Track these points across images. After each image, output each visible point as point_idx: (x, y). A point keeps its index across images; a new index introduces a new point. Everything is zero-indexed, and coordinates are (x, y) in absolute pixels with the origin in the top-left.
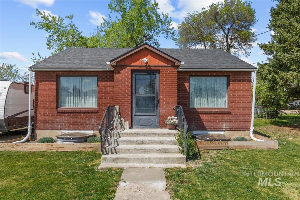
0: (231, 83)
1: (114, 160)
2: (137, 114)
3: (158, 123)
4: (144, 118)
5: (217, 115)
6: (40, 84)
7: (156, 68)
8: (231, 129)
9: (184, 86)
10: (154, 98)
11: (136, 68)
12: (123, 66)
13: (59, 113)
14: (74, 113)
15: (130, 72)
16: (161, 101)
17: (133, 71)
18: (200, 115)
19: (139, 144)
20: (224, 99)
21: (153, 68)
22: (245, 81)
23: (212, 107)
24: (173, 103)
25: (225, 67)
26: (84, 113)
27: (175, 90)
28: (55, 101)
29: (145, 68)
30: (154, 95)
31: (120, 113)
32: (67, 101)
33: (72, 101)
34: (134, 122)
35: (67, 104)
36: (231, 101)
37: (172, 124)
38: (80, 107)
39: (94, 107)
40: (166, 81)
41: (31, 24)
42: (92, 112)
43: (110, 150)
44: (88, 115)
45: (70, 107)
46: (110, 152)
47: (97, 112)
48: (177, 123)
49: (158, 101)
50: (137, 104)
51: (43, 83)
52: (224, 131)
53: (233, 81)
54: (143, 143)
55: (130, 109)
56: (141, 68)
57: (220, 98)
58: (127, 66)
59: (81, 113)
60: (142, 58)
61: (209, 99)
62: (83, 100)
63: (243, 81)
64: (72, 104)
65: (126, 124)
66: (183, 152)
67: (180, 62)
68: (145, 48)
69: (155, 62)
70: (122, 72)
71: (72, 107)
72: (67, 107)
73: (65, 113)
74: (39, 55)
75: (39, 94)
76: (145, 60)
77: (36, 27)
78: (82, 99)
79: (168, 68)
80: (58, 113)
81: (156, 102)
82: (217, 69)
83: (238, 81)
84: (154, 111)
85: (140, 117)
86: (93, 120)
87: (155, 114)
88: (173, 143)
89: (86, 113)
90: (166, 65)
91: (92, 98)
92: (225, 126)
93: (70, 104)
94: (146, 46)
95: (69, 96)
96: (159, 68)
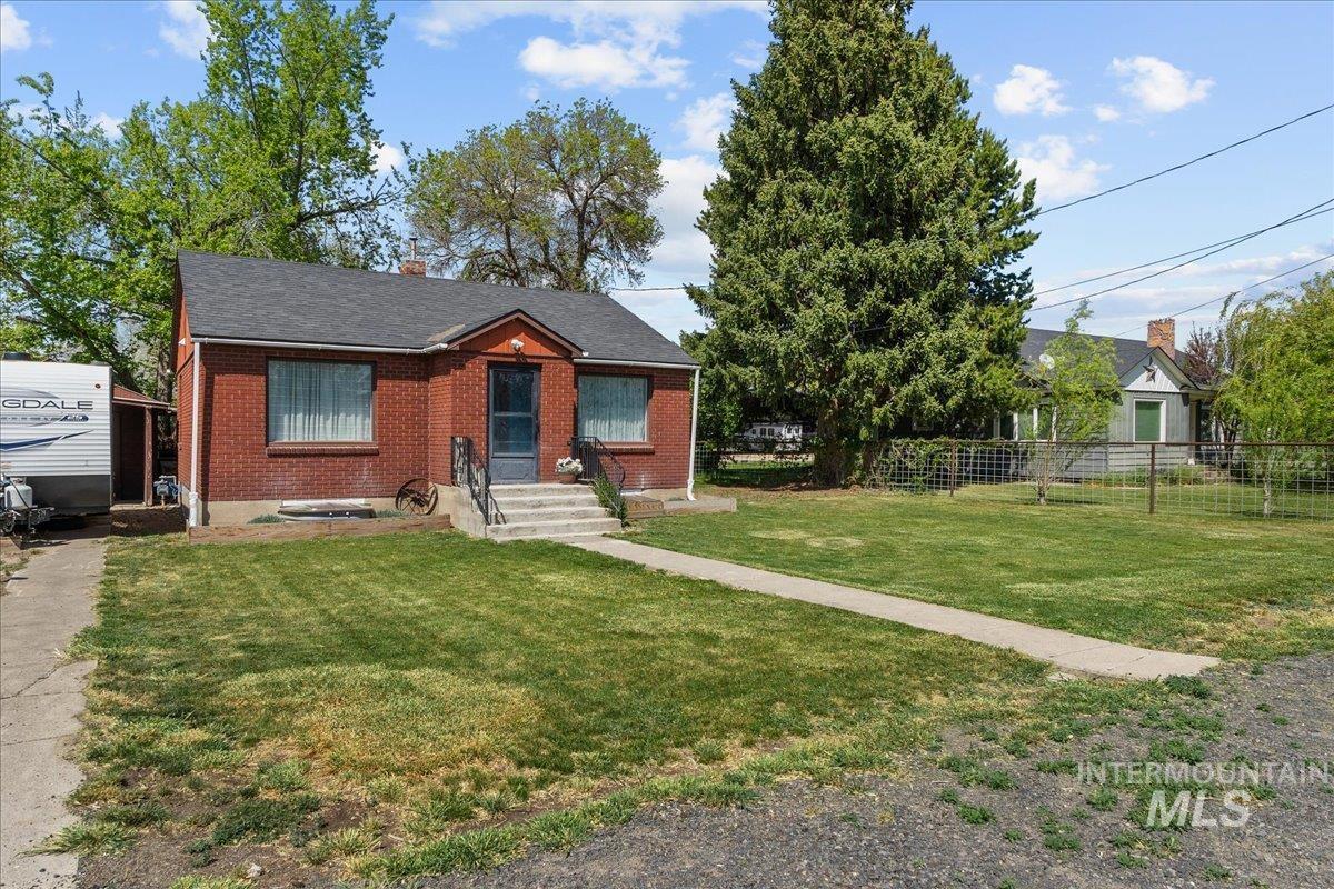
0: (655, 392)
1: (511, 531)
2: (496, 454)
3: (538, 472)
4: (510, 461)
5: (631, 457)
7: (535, 361)
8: (655, 486)
10: (530, 419)
11: (495, 359)
12: (471, 352)
13: (274, 455)
14: (315, 455)
15: (485, 367)
16: (543, 429)
17: (490, 365)
19: (534, 507)
20: (640, 424)
21: (529, 360)
22: (680, 389)
24: (566, 431)
25: (645, 358)
26: (343, 455)
28: (263, 425)
29: (514, 360)
30: (529, 415)
32: (286, 424)
33: (299, 425)
34: (492, 473)
35: (286, 433)
36: (654, 428)
37: (570, 473)
38: (322, 440)
39: (364, 440)
40: (553, 387)
42: (363, 454)
43: (493, 518)
44: (352, 459)
45: (292, 440)
46: (494, 521)
47: (375, 453)
48: (581, 469)
49: (538, 427)
50: (496, 433)
51: (227, 377)
52: (643, 490)
53: (658, 388)
54: (540, 504)
55: (484, 445)
56: (506, 359)
57: (632, 422)
58: (479, 353)
59: (334, 455)
60: (511, 338)
61: (613, 423)
62: (330, 422)
63: (675, 389)
64: (299, 433)
66: (612, 515)
67: (581, 351)
68: (518, 319)
69: (534, 349)
70: (469, 365)
71: (299, 440)
72: (286, 440)
73: (291, 456)
75: (216, 406)
76: (516, 342)
78: (326, 419)
79: (558, 361)
80: (270, 456)
81: (534, 430)
82: (632, 363)
83: (668, 388)
84: (528, 449)
85: (505, 461)
86: (365, 473)
87: (531, 455)
88: (592, 503)
89: (347, 455)
90: (555, 355)
91: (353, 417)
92: (643, 479)
93: (296, 430)
94: (520, 315)
95: (293, 410)
96: (540, 361)
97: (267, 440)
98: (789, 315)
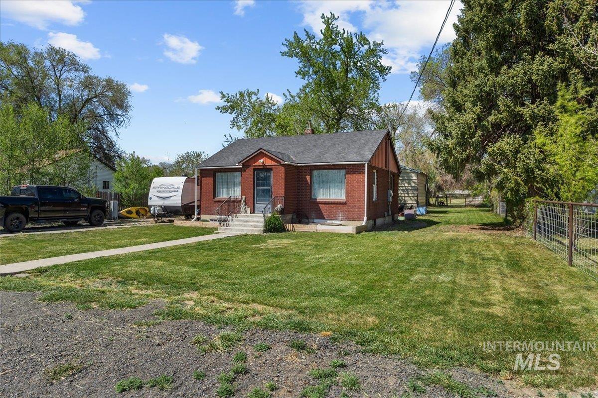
0: (348, 176)
2: (257, 203)
3: (272, 210)
4: (263, 205)
5: (335, 205)
6: (203, 179)
7: (270, 167)
8: (346, 219)
9: (306, 178)
10: (269, 190)
11: (256, 167)
12: (248, 166)
13: (215, 202)
15: (252, 171)
17: (255, 170)
18: (320, 205)
20: (343, 191)
21: (267, 167)
22: (360, 173)
23: (334, 198)
28: (213, 192)
29: (262, 167)
30: (269, 188)
31: (245, 201)
32: (221, 192)
33: (225, 192)
34: (256, 209)
35: (221, 195)
36: (348, 193)
39: (238, 197)
40: (277, 176)
41: (216, 109)
42: (235, 201)
49: (272, 192)
50: (257, 195)
51: (206, 178)
52: (341, 221)
53: (349, 174)
54: (247, 221)
55: (252, 199)
56: (260, 167)
58: (250, 166)
59: (229, 202)
60: (260, 159)
61: (331, 190)
62: (232, 191)
63: (358, 173)
64: (225, 195)
65: (249, 210)
66: (264, 227)
67: (285, 161)
68: (261, 152)
69: (269, 162)
70: (247, 171)
71: (223, 197)
72: (221, 197)
73: (219, 202)
74: (230, 136)
75: (202, 187)
76: (262, 161)
77: (221, 112)
79: (278, 166)
81: (270, 193)
83: (353, 173)
84: (269, 201)
85: (260, 205)
90: (277, 164)
91: (239, 188)
92: (340, 216)
94: (262, 150)
95: (223, 188)
96: (272, 167)
97: (215, 196)
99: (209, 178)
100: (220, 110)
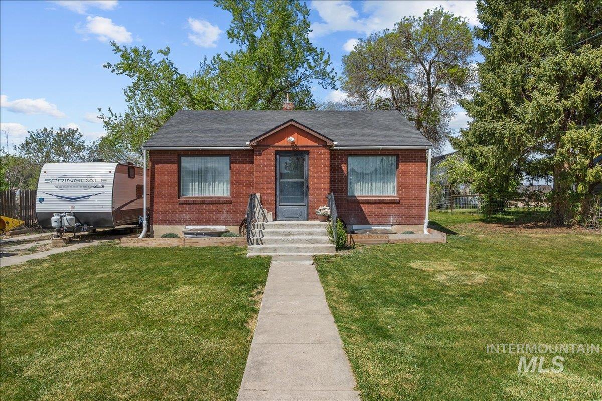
0: (400, 165)
1: (261, 250)
2: (282, 203)
3: (308, 214)
4: (290, 208)
5: (383, 205)
6: (156, 166)
7: (304, 149)
8: (400, 223)
9: (341, 168)
10: (302, 184)
11: (280, 149)
12: (265, 146)
13: (182, 203)
14: (200, 203)
15: (273, 154)
16: (311, 188)
17: (277, 152)
18: (362, 205)
19: (286, 235)
20: (392, 185)
21: (300, 149)
22: (419, 162)
24: (324, 190)
25: (393, 144)
26: (213, 203)
27: (327, 175)
28: (177, 188)
29: (291, 149)
30: (302, 181)
31: (261, 202)
32: (190, 188)
33: (197, 188)
34: (279, 213)
35: (190, 192)
36: (401, 187)
37: (323, 215)
38: (207, 196)
39: (225, 195)
40: (316, 164)
41: (105, 66)
42: (224, 203)
43: (255, 241)
44: (219, 206)
45: (193, 196)
46: (255, 243)
47: (230, 202)
48: (329, 213)
49: (307, 187)
50: (282, 191)
51: (160, 166)
52: (392, 225)
53: (402, 162)
54: (290, 234)
55: (273, 198)
56: (287, 149)
57: (387, 183)
58: (270, 146)
59: (209, 203)
60: (288, 137)
61: (374, 184)
62: (211, 187)
63: (416, 162)
64: (197, 192)
65: (270, 216)
66: (333, 242)
67: (333, 141)
68: (292, 125)
69: (303, 142)
70: (264, 153)
71: (197, 196)
72: (190, 196)
73: (189, 204)
74: (110, 110)
75: (156, 180)
76: (292, 139)
77: (113, 71)
78: (209, 186)
79: (318, 149)
80: (180, 203)
81: (305, 189)
82: (381, 147)
83: (409, 162)
84: (302, 200)
85: (286, 207)
86: (225, 212)
87: (304, 204)
88: (324, 234)
89: (215, 203)
90: (317, 145)
91: (222, 184)
92: (392, 219)
93: (194, 192)
94: (293, 123)
95: (193, 182)
96: (308, 149)
97: (179, 196)
98: (512, 109)
99: (169, 166)
100: (111, 69)
